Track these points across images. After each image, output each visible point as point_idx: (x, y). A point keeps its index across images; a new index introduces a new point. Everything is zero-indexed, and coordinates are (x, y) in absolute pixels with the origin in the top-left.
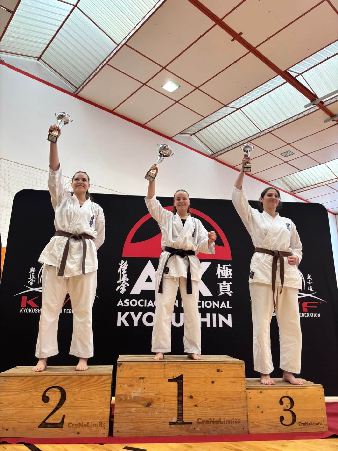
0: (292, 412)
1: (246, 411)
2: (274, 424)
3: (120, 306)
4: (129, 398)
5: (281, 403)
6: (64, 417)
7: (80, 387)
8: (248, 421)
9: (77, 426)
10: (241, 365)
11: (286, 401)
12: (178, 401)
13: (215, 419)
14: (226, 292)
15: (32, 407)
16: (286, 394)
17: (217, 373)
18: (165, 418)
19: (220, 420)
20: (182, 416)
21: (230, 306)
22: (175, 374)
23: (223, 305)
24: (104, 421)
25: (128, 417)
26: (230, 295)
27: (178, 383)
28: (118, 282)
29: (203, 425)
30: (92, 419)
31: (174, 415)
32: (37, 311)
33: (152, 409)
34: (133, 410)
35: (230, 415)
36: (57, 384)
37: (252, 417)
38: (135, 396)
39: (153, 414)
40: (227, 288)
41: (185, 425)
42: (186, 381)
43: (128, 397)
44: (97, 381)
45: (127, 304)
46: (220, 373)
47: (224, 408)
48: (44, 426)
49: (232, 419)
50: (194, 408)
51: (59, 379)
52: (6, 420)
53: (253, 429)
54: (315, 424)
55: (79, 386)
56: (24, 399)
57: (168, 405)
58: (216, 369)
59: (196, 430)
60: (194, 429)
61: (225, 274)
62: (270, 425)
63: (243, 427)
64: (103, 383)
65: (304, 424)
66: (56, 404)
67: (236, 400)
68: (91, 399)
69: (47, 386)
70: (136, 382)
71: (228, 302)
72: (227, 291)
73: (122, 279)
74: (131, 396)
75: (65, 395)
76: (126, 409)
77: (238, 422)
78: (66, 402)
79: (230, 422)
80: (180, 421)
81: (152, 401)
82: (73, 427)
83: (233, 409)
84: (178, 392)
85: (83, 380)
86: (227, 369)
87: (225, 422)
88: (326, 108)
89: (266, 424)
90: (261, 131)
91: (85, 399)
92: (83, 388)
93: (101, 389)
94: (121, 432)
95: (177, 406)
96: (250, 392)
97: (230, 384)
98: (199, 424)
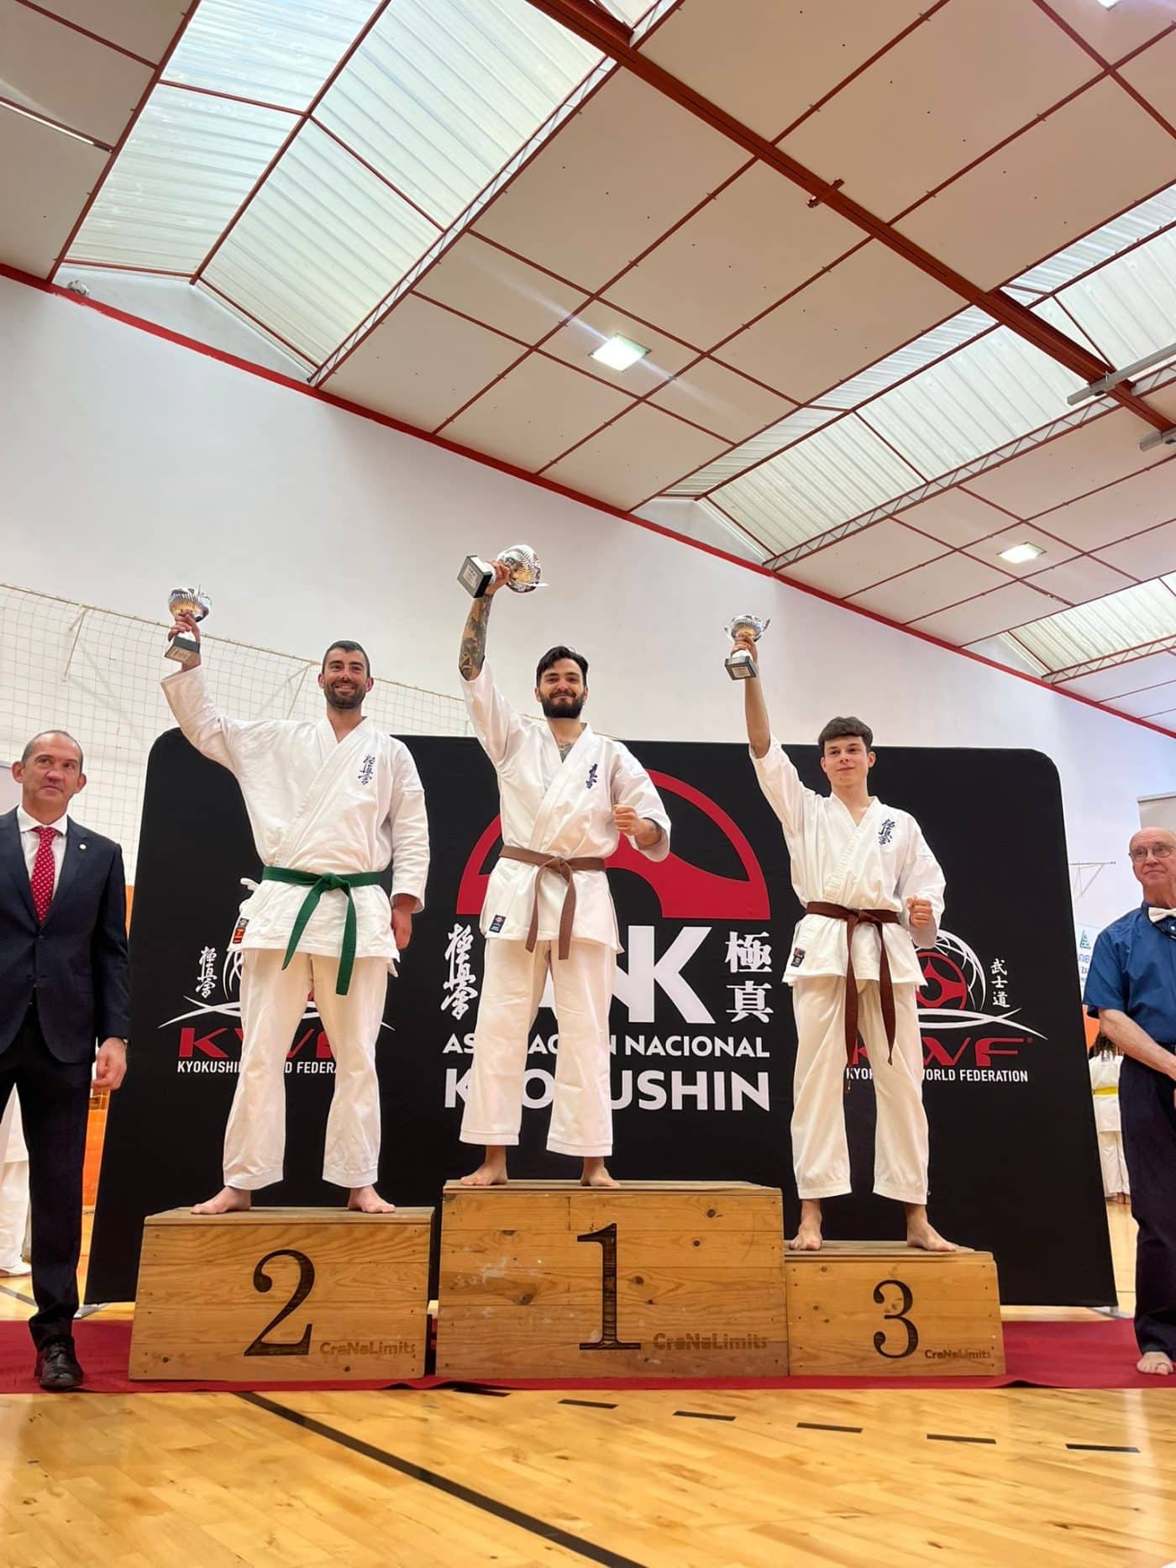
0: (909, 1325)
1: (784, 1318)
2: (858, 1353)
3: (452, 1053)
4: (475, 1282)
5: (879, 1297)
6: (309, 1327)
7: (350, 1252)
8: (788, 1342)
9: (345, 1350)
10: (772, 1200)
11: (893, 1294)
12: (605, 1290)
13: (702, 1336)
14: (755, 1012)
15: (228, 1302)
16: (892, 1275)
17: (706, 1219)
18: (569, 1332)
19: (715, 1339)
20: (615, 1328)
21: (763, 1051)
22: (595, 1221)
23: (745, 1048)
24: (411, 1337)
25: (474, 1331)
26: (765, 1019)
27: (604, 1247)
28: (446, 986)
29: (669, 1351)
30: (382, 1333)
31: (593, 1325)
32: (223, 1068)
33: (536, 1310)
34: (487, 1311)
35: (741, 1328)
36: (288, 1244)
37: (799, 1332)
38: (490, 1278)
39: (538, 1322)
41: (623, 1351)
42: (625, 1241)
43: (473, 1280)
44: (391, 1239)
45: (471, 1047)
46: (715, 1219)
47: (725, 1309)
48: (260, 1350)
49: (745, 1336)
50: (646, 1308)
51: (296, 1232)
52: (162, 1336)
53: (801, 1364)
54: (970, 1356)
55: (348, 1250)
56: (207, 1283)
57: (577, 1299)
58: (705, 1210)
59: (652, 1363)
60: (646, 1360)
61: (750, 960)
62: (847, 1355)
63: (774, 1357)
64: (408, 1244)
65: (940, 1355)
66: (288, 1296)
67: (759, 1288)
68: (378, 1284)
69: (263, 1251)
70: (494, 1241)
71: (759, 1040)
72: (756, 1009)
73: (455, 977)
74: (482, 1277)
75: (311, 1274)
76: (468, 1310)
77: (762, 1345)
78: (314, 1289)
79: (741, 1345)
80: (610, 1341)
81: (536, 1289)
82: (333, 1353)
83: (750, 1310)
84: (604, 1268)
85: (357, 1235)
86: (735, 1208)
87: (726, 1343)
88: (1143, 402)
89: (837, 1353)
90: (928, 483)
91: (364, 1282)
92: (357, 1255)
93: (403, 1259)
94: (455, 1369)
95: (602, 1303)
96: (794, 1270)
97: (741, 1247)
98: (660, 1349)
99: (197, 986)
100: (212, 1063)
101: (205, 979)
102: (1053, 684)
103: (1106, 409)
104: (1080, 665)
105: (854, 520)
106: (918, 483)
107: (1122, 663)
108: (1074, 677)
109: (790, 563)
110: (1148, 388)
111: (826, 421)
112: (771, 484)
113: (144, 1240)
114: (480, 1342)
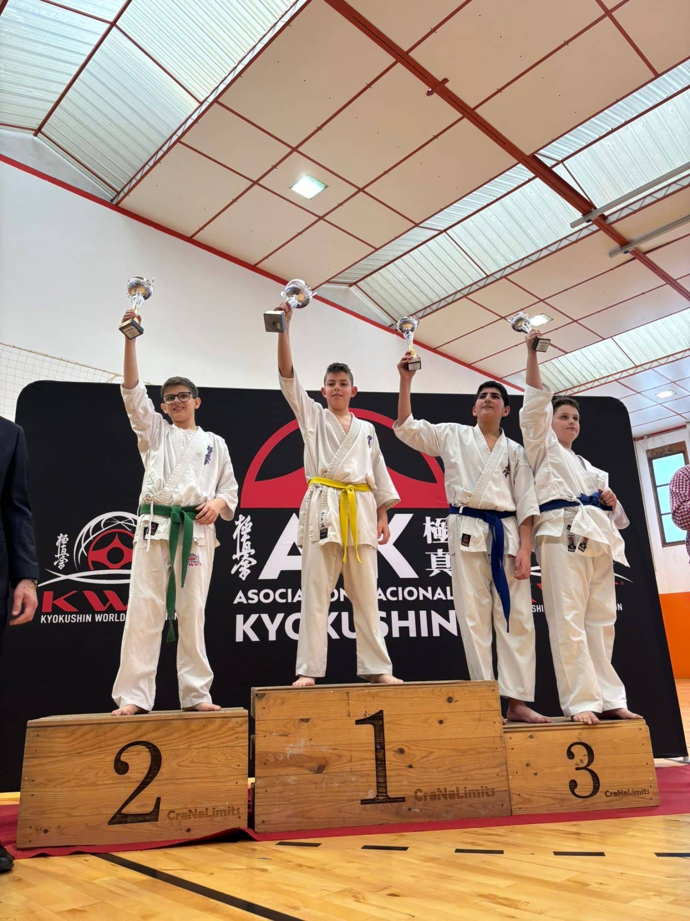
0: (593, 773)
1: (505, 773)
2: (560, 796)
3: (240, 603)
4: (281, 758)
5: (570, 755)
6: (159, 799)
7: (189, 741)
8: (509, 791)
9: (187, 816)
10: (493, 688)
11: (579, 751)
12: (377, 759)
13: (448, 789)
14: (444, 570)
15: (95, 784)
16: (578, 739)
17: (447, 704)
18: (352, 791)
19: (458, 791)
20: (386, 787)
22: (367, 709)
23: (439, 594)
24: (235, 803)
25: (283, 795)
27: (375, 728)
28: (234, 557)
29: (426, 802)
30: (215, 801)
31: (370, 786)
32: (75, 619)
33: (327, 777)
34: (291, 779)
35: (474, 782)
36: (141, 736)
37: (516, 783)
38: (293, 754)
39: (329, 785)
40: (445, 561)
41: (393, 804)
42: (388, 723)
43: (280, 756)
44: (221, 727)
45: (253, 599)
46: (453, 704)
47: (464, 769)
48: (120, 820)
49: (479, 787)
50: (408, 771)
51: (145, 727)
52: (43, 813)
53: (520, 806)
54: (636, 793)
55: (187, 739)
56: (77, 770)
57: (357, 767)
58: (446, 697)
59: (413, 812)
60: (410, 809)
61: (440, 535)
62: (553, 798)
63: (501, 803)
64: (232, 732)
65: (615, 794)
66: (141, 777)
67: (486, 752)
68: (210, 764)
69: (121, 743)
70: (294, 726)
71: (448, 589)
72: (446, 568)
73: (241, 551)
74: (287, 754)
75: (159, 758)
76: (278, 779)
77: (491, 793)
78: (161, 770)
79: (476, 794)
80: (383, 797)
81: (327, 762)
82: (177, 819)
83: (481, 769)
84: (376, 743)
85: (193, 727)
86: (466, 695)
87: (466, 794)
88: (612, 228)
89: (544, 797)
90: (488, 276)
91: (198, 763)
92: (194, 743)
93: (229, 744)
94: (269, 824)
95: (375, 769)
96: (511, 738)
97: (472, 723)
98: (420, 801)
99: (54, 562)
100: (66, 616)
101: (61, 556)
103: (591, 232)
104: (567, 390)
105: (444, 299)
106: (481, 275)
107: (591, 388)
110: (615, 219)
111: (428, 238)
112: (395, 277)
113: (27, 738)
114: (287, 803)
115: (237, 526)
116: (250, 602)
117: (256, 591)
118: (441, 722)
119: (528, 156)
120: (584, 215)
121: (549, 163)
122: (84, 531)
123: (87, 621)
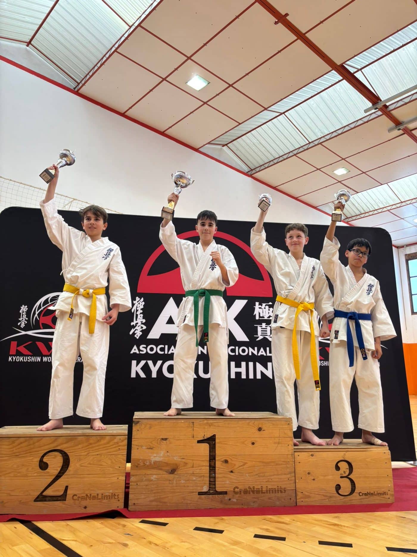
0: (351, 480)
1: (293, 478)
2: (329, 495)
3: (135, 353)
4: (148, 464)
5: (337, 468)
6: (67, 487)
7: (88, 450)
8: (296, 490)
9: (84, 498)
10: (288, 423)
11: (344, 466)
12: (210, 466)
14: (266, 337)
15: (26, 476)
16: (343, 458)
17: (258, 432)
18: (192, 487)
19: (262, 489)
20: (215, 484)
21: (270, 353)
22: (205, 433)
23: (262, 352)
24: (116, 491)
25: (147, 487)
26: (271, 340)
27: (210, 445)
28: (132, 324)
29: (240, 495)
30: (103, 489)
31: (205, 483)
32: (30, 359)
33: (177, 476)
34: (154, 477)
35: (273, 483)
36: (57, 446)
37: (301, 485)
38: (156, 461)
39: (178, 482)
40: (266, 331)
41: (219, 495)
42: (220, 443)
43: (147, 462)
44: (108, 443)
45: (143, 351)
46: (262, 432)
47: (267, 474)
48: (42, 499)
49: (276, 487)
50: (230, 474)
51: (60, 440)
53: (302, 500)
54: (379, 494)
55: (86, 449)
56: (15, 466)
57: (197, 471)
58: (257, 428)
59: (233, 501)
60: (230, 499)
61: (264, 314)
62: (324, 496)
63: (289, 497)
64: (116, 445)
65: (365, 494)
66: (56, 472)
67: (282, 464)
68: (101, 465)
69: (45, 450)
70: (157, 443)
71: (268, 349)
72: (267, 335)
73: (136, 320)
74: (151, 461)
75: (68, 461)
76: (145, 477)
77: (283, 491)
78: (69, 468)
79: (274, 491)
80: (213, 491)
81: (177, 466)
82: (78, 500)
83: (278, 475)
84: (210, 456)
85: (91, 441)
86: (271, 427)
88: (391, 114)
89: (318, 494)
90: (310, 143)
91: (94, 465)
92: (91, 451)
93: (114, 453)
94: (138, 506)
95: (208, 472)
96: (299, 456)
97: (274, 445)
98: (236, 494)
99: (18, 323)
100: (25, 357)
101: (22, 320)
102: (347, 222)
103: (377, 116)
105: (281, 156)
106: (306, 142)
108: (355, 220)
109: (257, 172)
110: (393, 108)
111: (273, 117)
112: (251, 142)
114: (150, 492)
115: (134, 304)
116: (141, 352)
117: (145, 346)
118: (253, 444)
119: (339, 66)
120: (373, 105)
121: (352, 70)
122: (38, 304)
123: (37, 361)
